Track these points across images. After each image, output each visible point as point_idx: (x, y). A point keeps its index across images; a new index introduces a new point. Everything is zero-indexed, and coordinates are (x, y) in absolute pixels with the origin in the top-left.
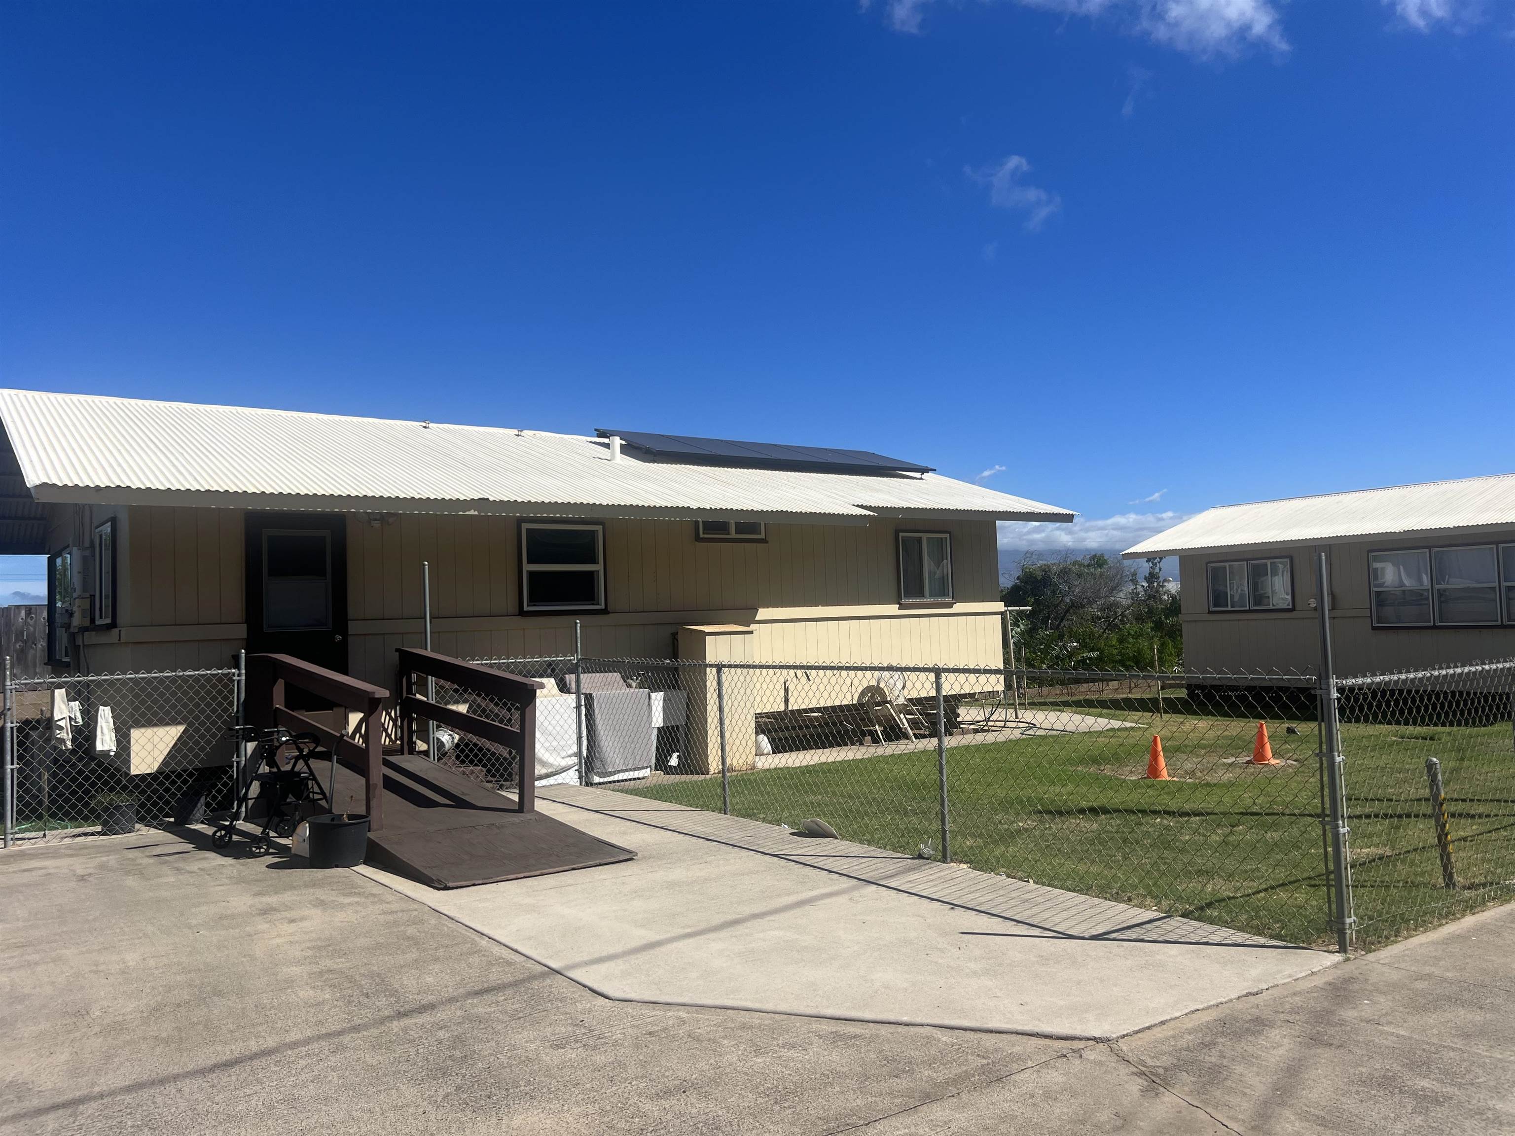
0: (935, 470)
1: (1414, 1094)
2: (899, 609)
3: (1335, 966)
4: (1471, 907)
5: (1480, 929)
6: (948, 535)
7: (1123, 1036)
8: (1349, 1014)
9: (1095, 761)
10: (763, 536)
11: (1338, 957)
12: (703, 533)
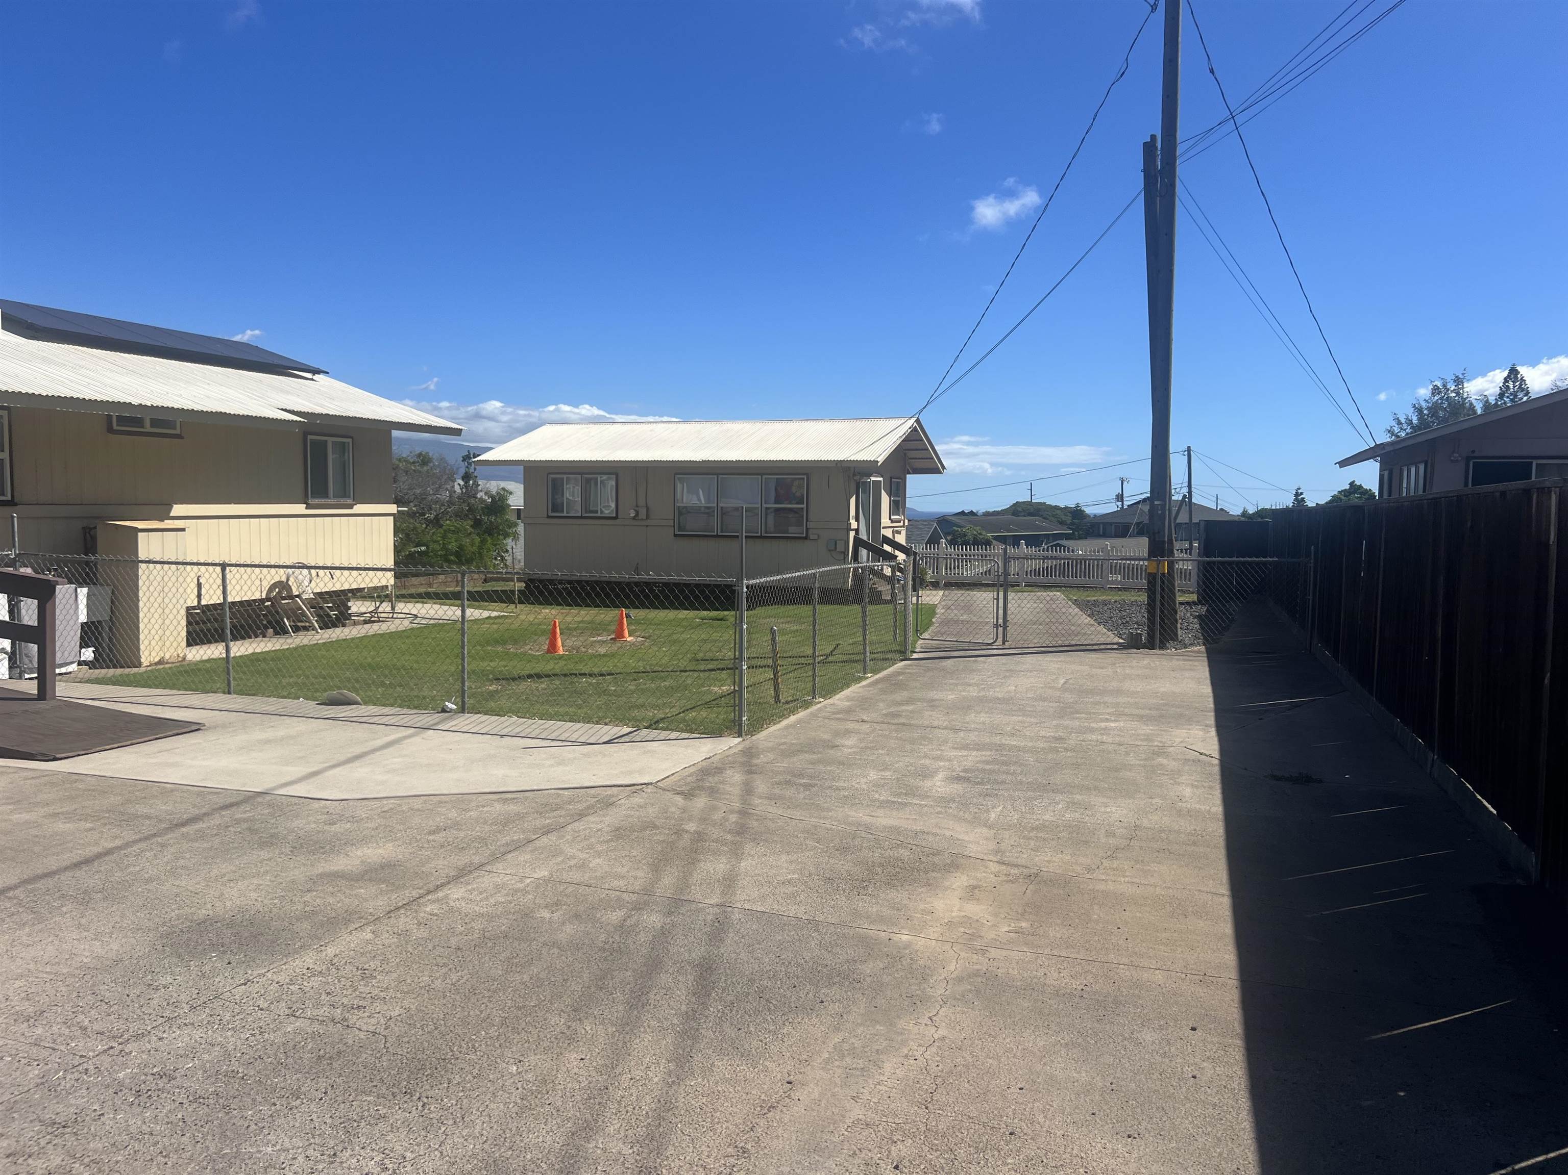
0: (328, 373)
1: (801, 785)
2: (306, 508)
3: (739, 743)
4: (793, 712)
5: (799, 721)
6: (350, 440)
7: (658, 781)
8: (755, 761)
9: (497, 642)
10: (178, 432)
11: (740, 739)
12: (117, 425)
